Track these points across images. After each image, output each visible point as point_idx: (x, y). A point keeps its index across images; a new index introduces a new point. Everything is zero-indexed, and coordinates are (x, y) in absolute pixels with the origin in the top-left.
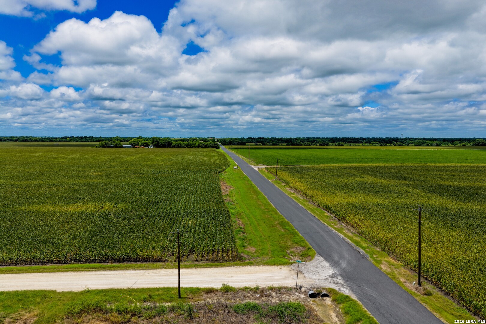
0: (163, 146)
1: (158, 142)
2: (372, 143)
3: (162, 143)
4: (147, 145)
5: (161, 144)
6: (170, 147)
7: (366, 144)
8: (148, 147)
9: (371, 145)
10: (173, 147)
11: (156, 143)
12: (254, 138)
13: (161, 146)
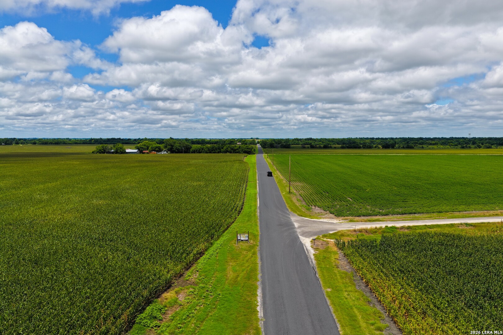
0: (179, 151)
1: (172, 146)
2: (449, 145)
3: (177, 147)
4: (160, 150)
5: (176, 149)
6: (189, 153)
7: (442, 146)
8: (160, 153)
9: (448, 148)
10: (192, 153)
11: (169, 147)
12: (300, 139)
13: (177, 151)
